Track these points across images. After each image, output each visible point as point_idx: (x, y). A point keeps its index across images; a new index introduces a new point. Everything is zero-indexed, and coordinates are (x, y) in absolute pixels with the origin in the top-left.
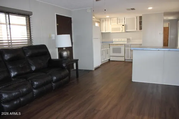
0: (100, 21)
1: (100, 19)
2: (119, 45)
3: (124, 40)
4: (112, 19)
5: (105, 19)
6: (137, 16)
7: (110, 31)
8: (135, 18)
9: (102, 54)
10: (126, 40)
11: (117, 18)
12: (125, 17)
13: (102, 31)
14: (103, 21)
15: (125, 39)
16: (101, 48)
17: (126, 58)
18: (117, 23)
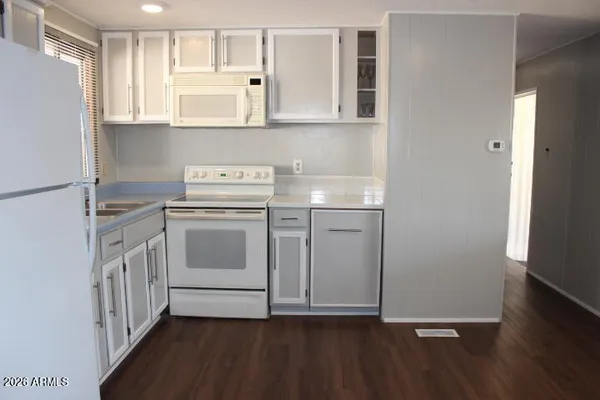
0: (96, 45)
1: (98, 33)
2: (230, 214)
3: (258, 176)
4: (183, 33)
5: (134, 32)
6: (341, 30)
7: (168, 115)
8: (331, 37)
9: (107, 307)
10: (267, 175)
11: (212, 33)
12: (264, 32)
13: (112, 113)
14: (118, 47)
15: (262, 170)
16: (100, 259)
17: (277, 299)
18: (216, 66)
